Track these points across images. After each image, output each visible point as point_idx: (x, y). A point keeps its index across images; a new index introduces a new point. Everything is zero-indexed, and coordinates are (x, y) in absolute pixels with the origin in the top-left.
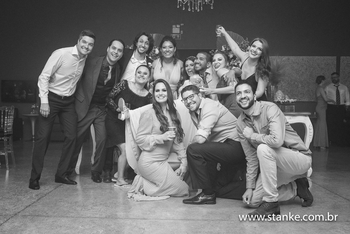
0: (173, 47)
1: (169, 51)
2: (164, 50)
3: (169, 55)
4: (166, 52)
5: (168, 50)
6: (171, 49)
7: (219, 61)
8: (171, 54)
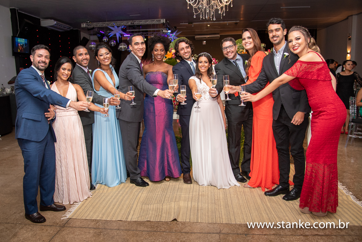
0: (109, 53)
1: (107, 58)
2: (102, 57)
3: (108, 61)
4: (104, 60)
5: (105, 57)
6: (108, 56)
7: (297, 41)
8: (109, 60)
